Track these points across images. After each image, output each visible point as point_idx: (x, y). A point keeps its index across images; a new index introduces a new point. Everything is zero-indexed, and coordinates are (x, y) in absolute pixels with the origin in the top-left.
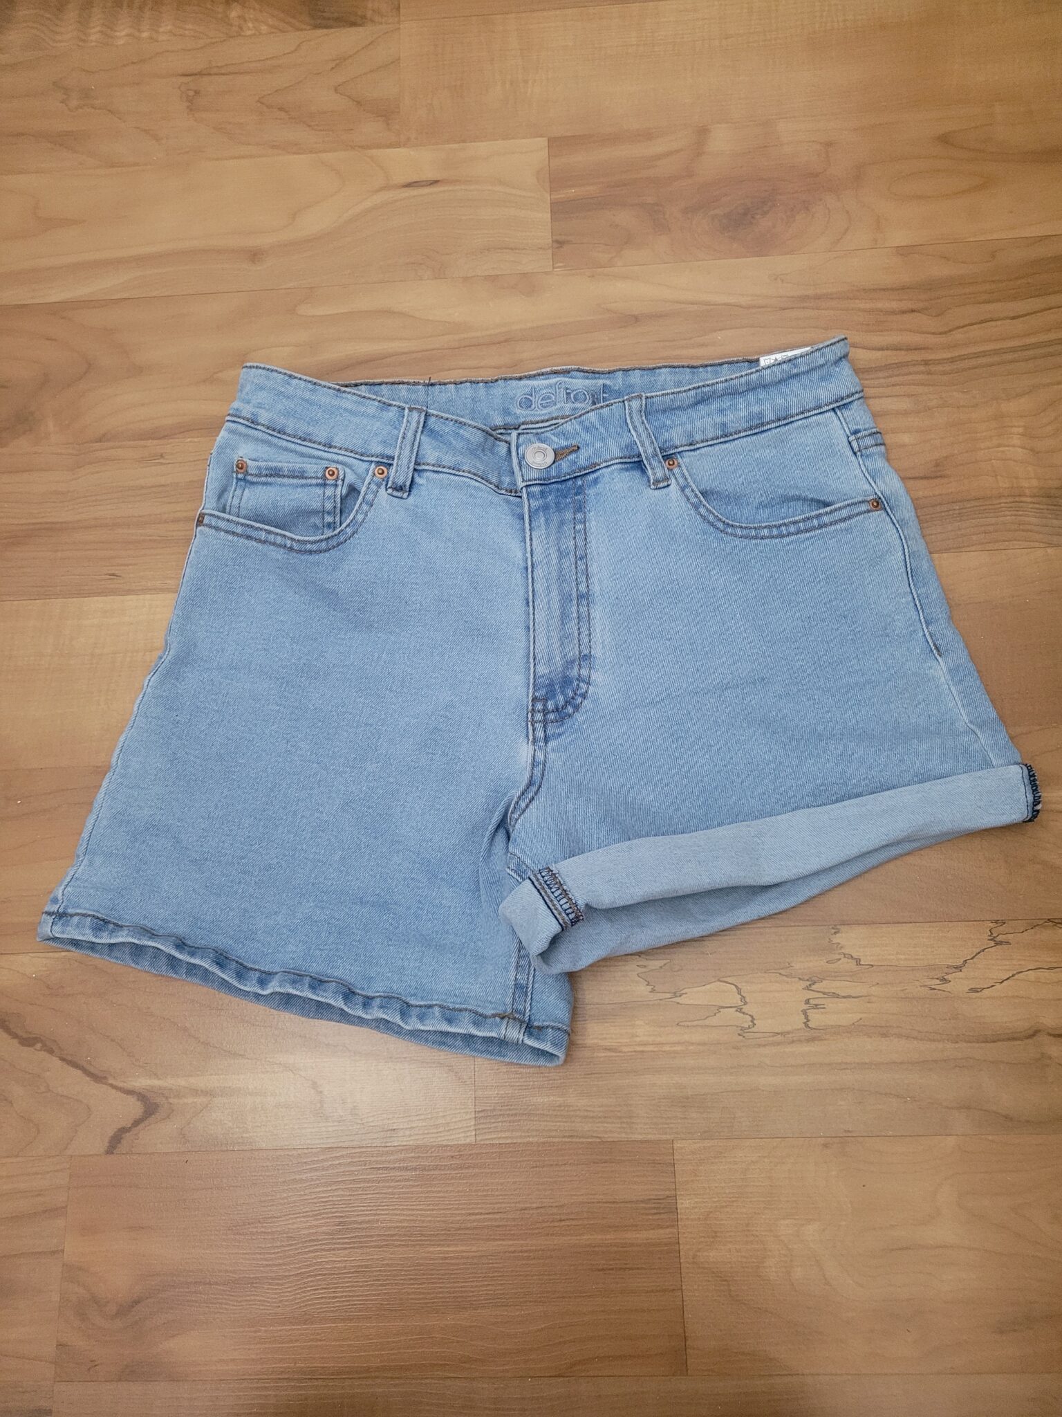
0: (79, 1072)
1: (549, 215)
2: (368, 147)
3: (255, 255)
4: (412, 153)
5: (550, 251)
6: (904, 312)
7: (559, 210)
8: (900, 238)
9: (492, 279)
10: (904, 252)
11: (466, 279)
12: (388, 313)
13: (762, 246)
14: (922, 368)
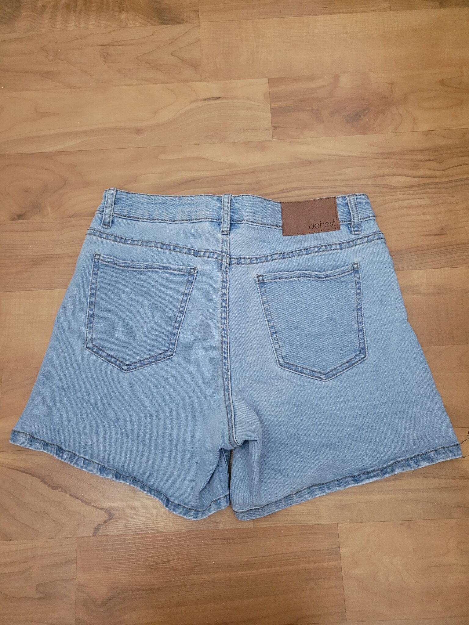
0: (79, 501)
1: (270, 114)
2: (188, 81)
3: (138, 131)
4: (207, 84)
5: (271, 131)
6: (426, 161)
7: (275, 112)
8: (424, 127)
9: (246, 143)
10: (426, 133)
11: (234, 143)
12: (200, 158)
13: (364, 130)
14: (435, 186)
